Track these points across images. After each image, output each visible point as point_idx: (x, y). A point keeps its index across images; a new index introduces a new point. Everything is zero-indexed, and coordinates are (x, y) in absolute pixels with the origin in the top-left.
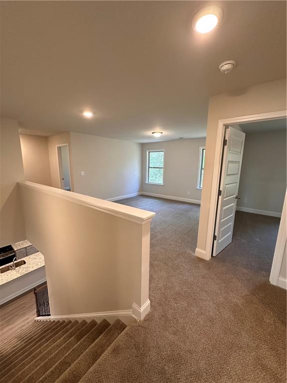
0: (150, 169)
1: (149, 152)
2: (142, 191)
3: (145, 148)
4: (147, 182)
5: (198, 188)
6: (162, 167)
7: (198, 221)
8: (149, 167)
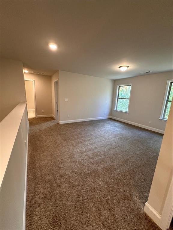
0: (119, 99)
1: (119, 87)
2: (111, 116)
3: (116, 83)
4: (115, 109)
5: (162, 119)
6: (129, 98)
7: (160, 150)
8: (118, 98)
